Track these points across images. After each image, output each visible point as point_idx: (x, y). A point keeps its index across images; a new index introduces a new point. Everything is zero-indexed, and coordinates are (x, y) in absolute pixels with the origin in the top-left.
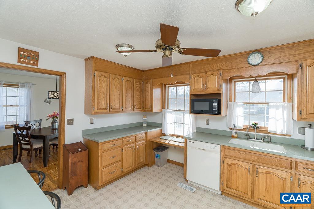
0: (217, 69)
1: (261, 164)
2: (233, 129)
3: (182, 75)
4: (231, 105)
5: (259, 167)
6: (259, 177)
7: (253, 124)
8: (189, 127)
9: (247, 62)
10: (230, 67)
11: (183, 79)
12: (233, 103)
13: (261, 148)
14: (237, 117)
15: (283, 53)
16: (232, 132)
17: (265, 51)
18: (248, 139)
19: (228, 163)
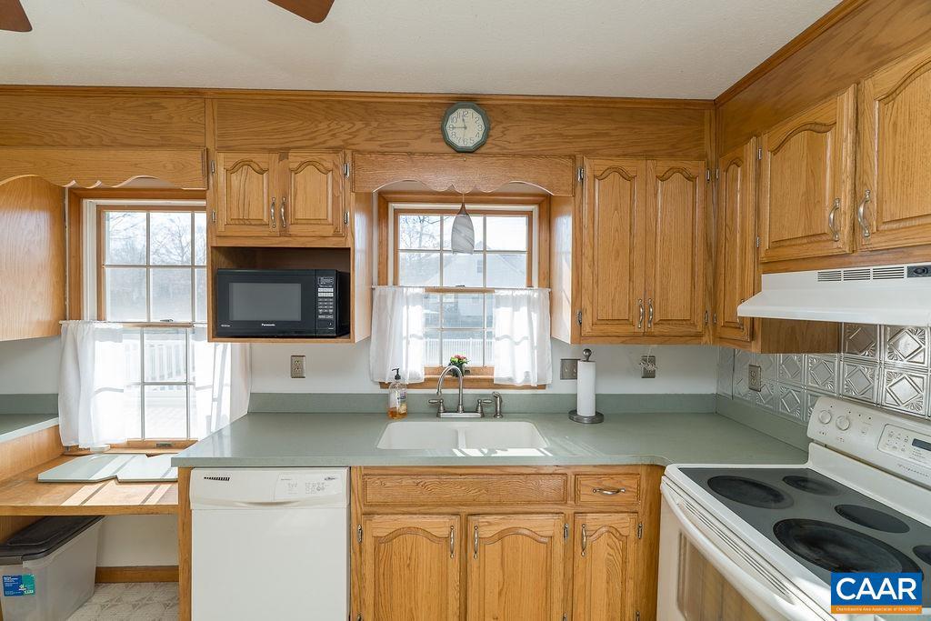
0: (332, 143)
1: (488, 509)
2: (394, 387)
3: (161, 146)
4: (385, 297)
5: (481, 519)
6: (482, 559)
7: (453, 363)
8: (214, 400)
9: (441, 136)
10: (381, 146)
11: (170, 166)
12: (389, 289)
13: (486, 451)
14: (404, 342)
15: (541, 125)
16: (387, 396)
17: (494, 106)
18: (438, 415)
19: (378, 535)
